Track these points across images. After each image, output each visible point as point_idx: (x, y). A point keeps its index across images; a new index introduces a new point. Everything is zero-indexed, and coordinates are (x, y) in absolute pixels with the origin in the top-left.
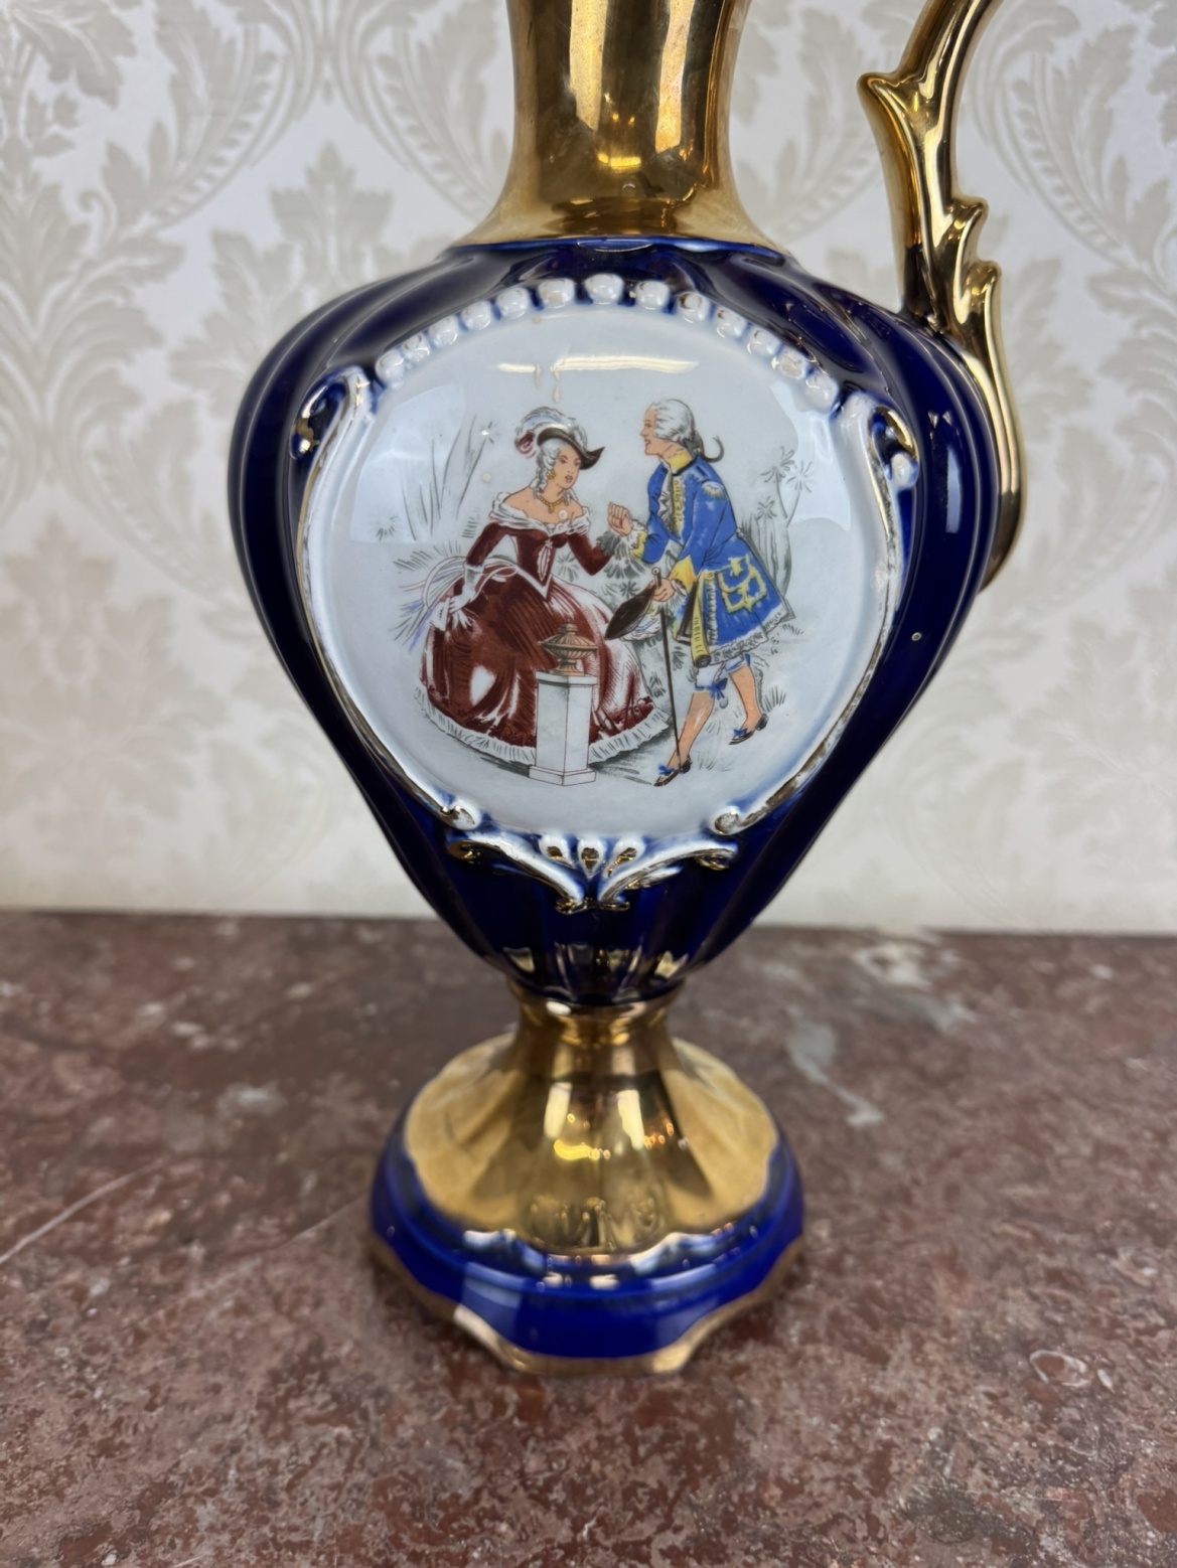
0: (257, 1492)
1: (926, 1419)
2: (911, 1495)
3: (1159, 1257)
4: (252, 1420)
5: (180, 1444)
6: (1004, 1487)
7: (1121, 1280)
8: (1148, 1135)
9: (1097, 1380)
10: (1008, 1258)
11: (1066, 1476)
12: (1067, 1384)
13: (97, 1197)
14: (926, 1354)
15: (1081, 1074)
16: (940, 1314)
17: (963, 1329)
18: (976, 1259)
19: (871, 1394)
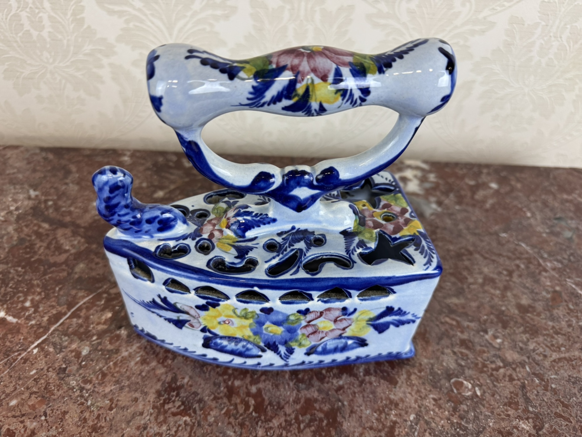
1: (410, 410)
3: (503, 333)
4: (151, 414)
5: (123, 426)
7: (488, 345)
8: (505, 272)
9: (475, 392)
10: (445, 334)
11: (460, 435)
12: (463, 394)
13: (81, 306)
14: (412, 381)
15: (482, 241)
16: (418, 362)
17: (427, 369)
18: (434, 335)
19: (390, 399)
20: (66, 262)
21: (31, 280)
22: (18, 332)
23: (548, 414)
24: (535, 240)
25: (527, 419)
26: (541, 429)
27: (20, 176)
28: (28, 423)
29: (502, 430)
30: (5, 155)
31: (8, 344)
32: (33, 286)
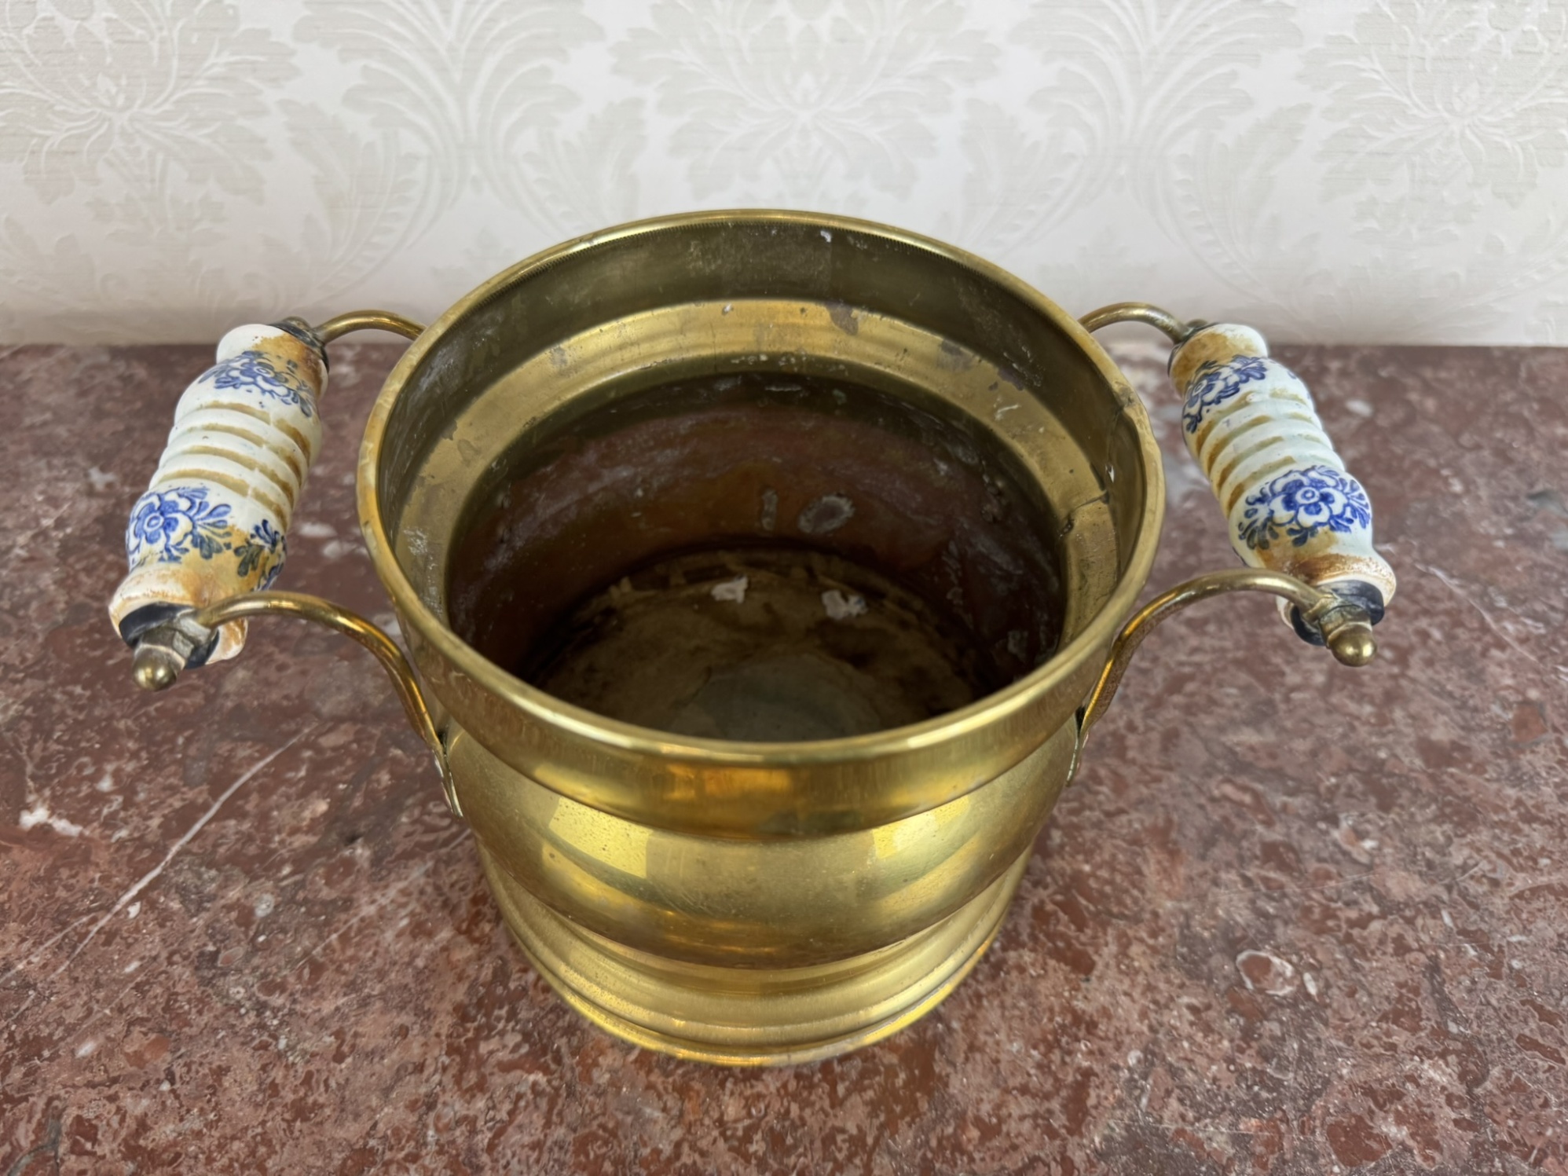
0: (458, 1155)
1: (1127, 1040)
2: (1106, 1132)
3: (1382, 824)
4: (445, 1069)
5: (374, 1102)
6: (1198, 1119)
7: (1339, 857)
8: (1389, 654)
9: (1303, 985)
10: (1222, 831)
11: (1260, 1104)
12: (1271, 992)
13: (245, 784)
14: (1133, 960)
16: (1150, 908)
17: (1172, 926)
18: (1191, 833)
19: (1073, 1011)
21: (111, 718)
22: (86, 861)
23: (1500, 1040)
24: (1471, 557)
25: (1443, 1055)
26: (1478, 1081)
27: (62, 431)
28: (127, 1101)
29: (1375, 1086)
30: (18, 373)
31: (61, 893)
32: (115, 735)
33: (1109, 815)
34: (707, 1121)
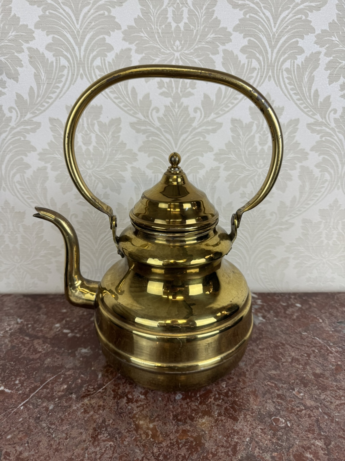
1: (246, 436)
2: (241, 455)
3: (304, 390)
6: (263, 453)
7: (295, 397)
8: (305, 355)
9: (287, 424)
10: (268, 391)
11: (277, 450)
12: (280, 426)
13: (48, 382)
14: (247, 419)
15: (291, 337)
16: (251, 408)
17: (256, 412)
18: (261, 392)
19: (234, 429)
20: (39, 358)
21: (19, 368)
22: (12, 397)
23: (334, 436)
24: (324, 335)
25: (320, 439)
26: (329, 445)
27: (12, 311)
28: (18, 448)
29: (304, 446)
30: (3, 300)
31: (6, 404)
32: (20, 372)
33: (242, 388)
34: (150, 453)
